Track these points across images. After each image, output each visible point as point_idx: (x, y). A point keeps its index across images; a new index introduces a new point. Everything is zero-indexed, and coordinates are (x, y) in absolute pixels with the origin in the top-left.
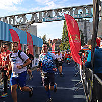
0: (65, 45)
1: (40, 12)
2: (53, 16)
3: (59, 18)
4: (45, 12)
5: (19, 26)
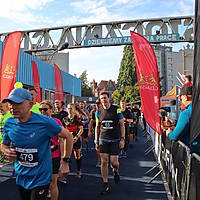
0: (122, 94)
1: (79, 27)
3: (116, 41)
4: (88, 27)
5: (35, 52)
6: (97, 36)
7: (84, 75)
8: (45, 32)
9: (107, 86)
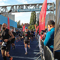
0: (31, 27)
1: (16, 6)
2: (24, 9)
3: (28, 10)
4: (19, 6)
5: (2, 13)
6: (22, 9)
7: (19, 22)
8: (6, 7)
9: (26, 25)
